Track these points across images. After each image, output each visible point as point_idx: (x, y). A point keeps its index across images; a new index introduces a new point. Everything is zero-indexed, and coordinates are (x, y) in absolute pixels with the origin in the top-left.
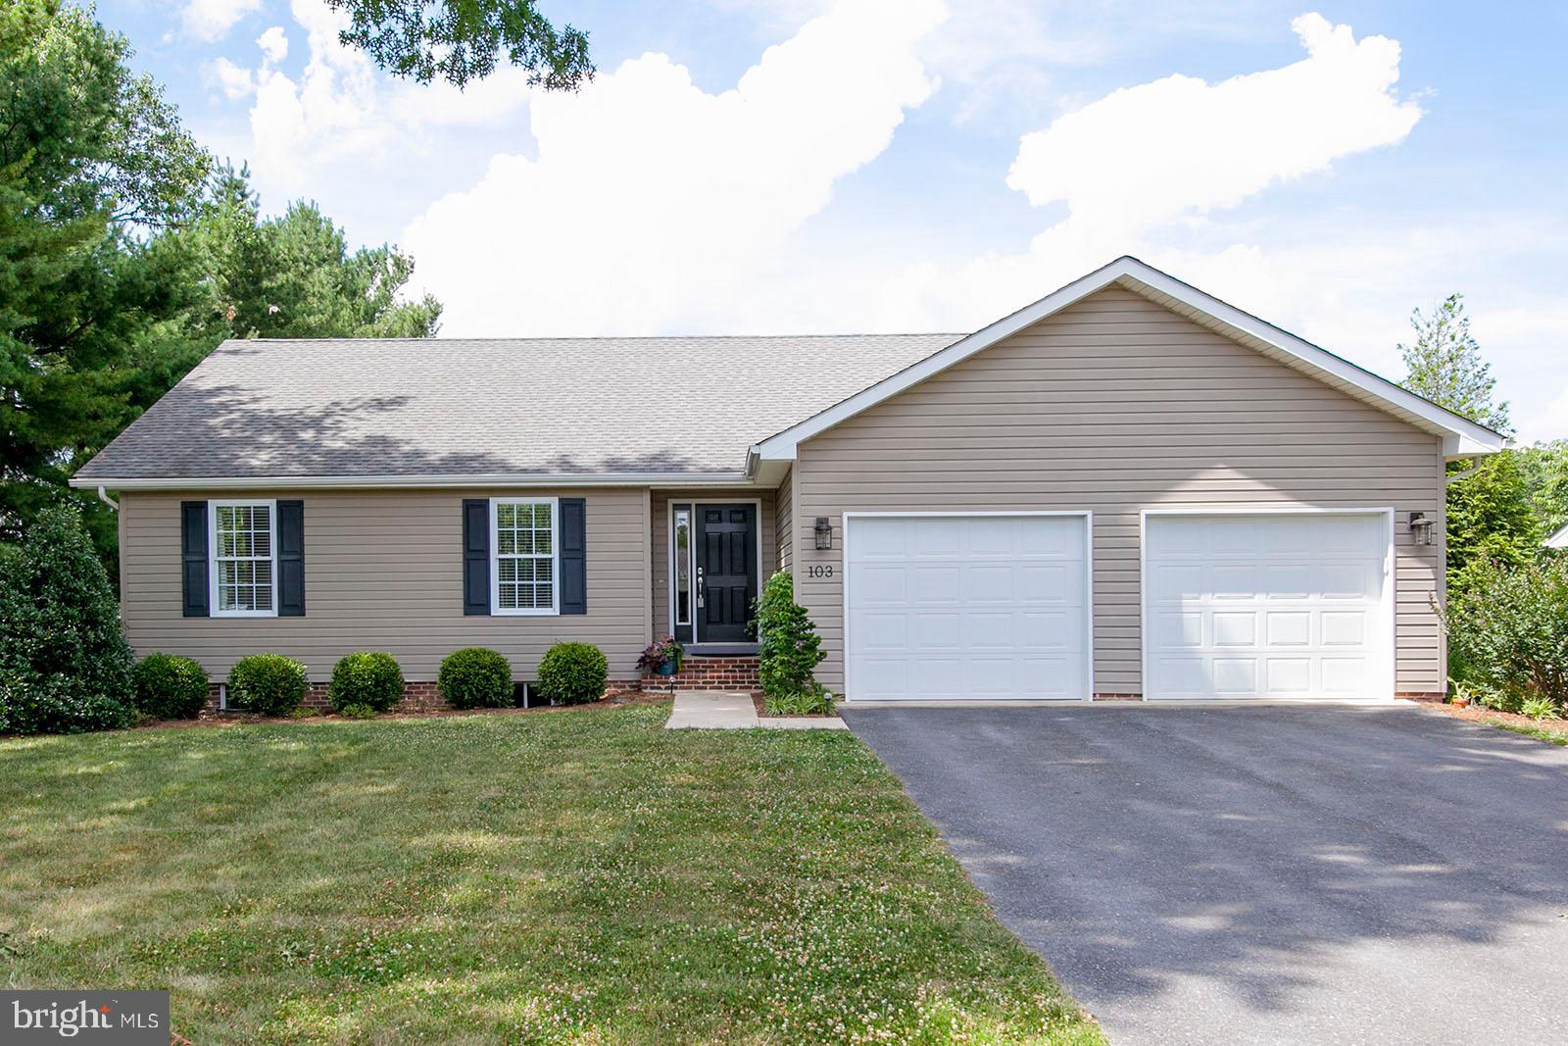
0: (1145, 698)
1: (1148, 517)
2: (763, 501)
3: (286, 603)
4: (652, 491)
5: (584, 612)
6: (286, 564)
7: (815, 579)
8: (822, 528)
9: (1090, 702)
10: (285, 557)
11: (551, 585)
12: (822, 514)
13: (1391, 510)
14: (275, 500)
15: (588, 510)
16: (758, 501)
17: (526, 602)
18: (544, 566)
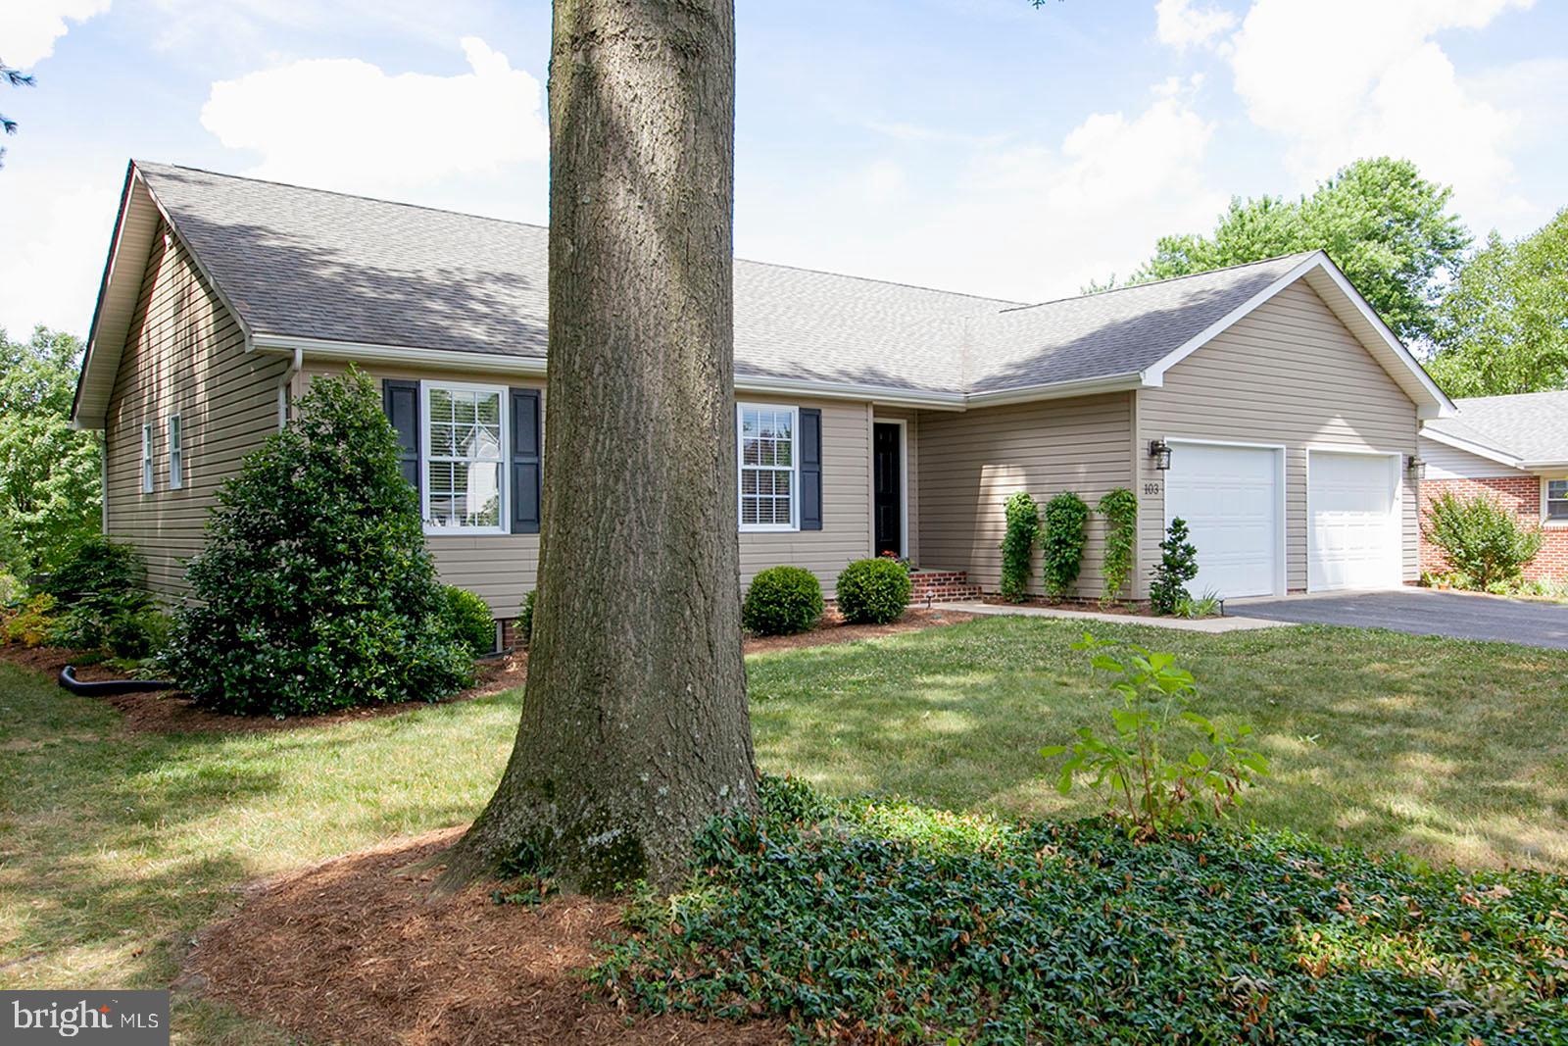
0: (1308, 591)
1: (1312, 452)
2: (908, 423)
3: (521, 518)
4: (875, 407)
5: (820, 529)
6: (521, 469)
7: (1149, 496)
8: (1156, 450)
9: (1285, 596)
10: (518, 460)
11: (788, 499)
12: (1155, 439)
13: (1400, 453)
14: (507, 387)
15: (824, 422)
16: (903, 423)
17: (767, 518)
18: (783, 480)
